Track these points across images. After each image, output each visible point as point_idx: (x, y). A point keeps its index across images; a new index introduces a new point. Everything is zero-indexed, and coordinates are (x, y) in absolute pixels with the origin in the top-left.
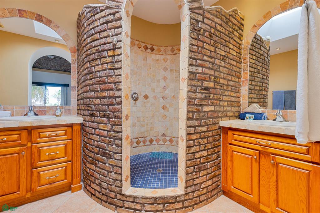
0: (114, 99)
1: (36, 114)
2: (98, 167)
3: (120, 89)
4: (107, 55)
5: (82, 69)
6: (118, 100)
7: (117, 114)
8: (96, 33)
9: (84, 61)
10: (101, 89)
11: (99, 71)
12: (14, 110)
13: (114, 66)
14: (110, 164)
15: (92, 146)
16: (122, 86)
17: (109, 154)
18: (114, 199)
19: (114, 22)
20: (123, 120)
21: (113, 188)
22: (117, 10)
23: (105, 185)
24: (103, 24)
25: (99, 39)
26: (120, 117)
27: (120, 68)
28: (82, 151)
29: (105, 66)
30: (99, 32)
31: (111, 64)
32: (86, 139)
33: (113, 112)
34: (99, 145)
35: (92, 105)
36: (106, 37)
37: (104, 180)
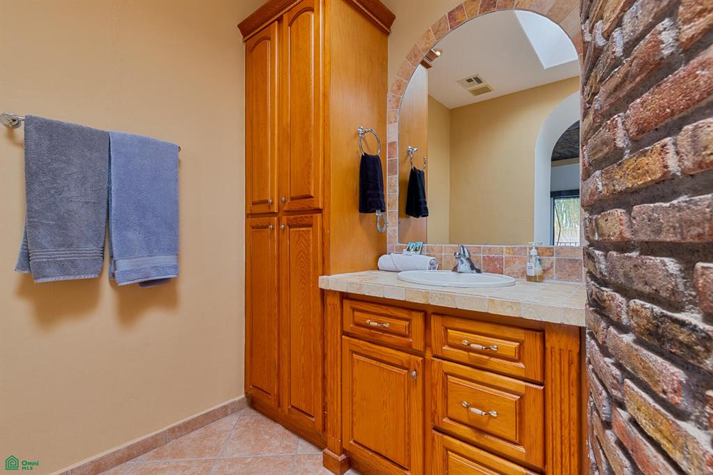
12: (443, 254)
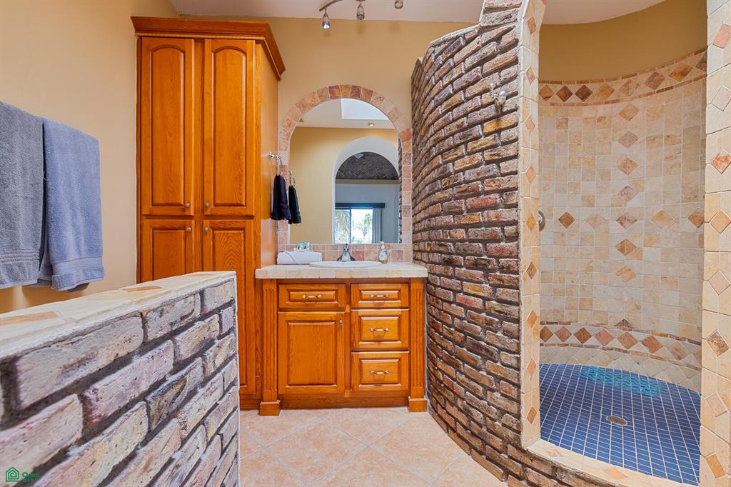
0: (498, 229)
1: (352, 259)
2: (462, 373)
3: (516, 205)
4: (481, 133)
5: (426, 169)
6: (509, 229)
7: (507, 261)
8: (455, 92)
9: (430, 154)
10: (469, 207)
11: (463, 170)
12: (325, 250)
13: (498, 155)
14: (489, 373)
15: (449, 326)
16: (521, 197)
17: (487, 350)
18: (501, 453)
19: (499, 57)
20: (522, 276)
21: (497, 427)
22: (505, 27)
23: (478, 416)
24: (473, 67)
25: (463, 103)
26: (515, 269)
27: (516, 157)
28: (426, 334)
29: (478, 156)
30: (464, 88)
31: (491, 151)
32: (434, 312)
33: (497, 258)
34: (464, 327)
35: (448, 241)
36: (480, 94)
37: (475, 403)
